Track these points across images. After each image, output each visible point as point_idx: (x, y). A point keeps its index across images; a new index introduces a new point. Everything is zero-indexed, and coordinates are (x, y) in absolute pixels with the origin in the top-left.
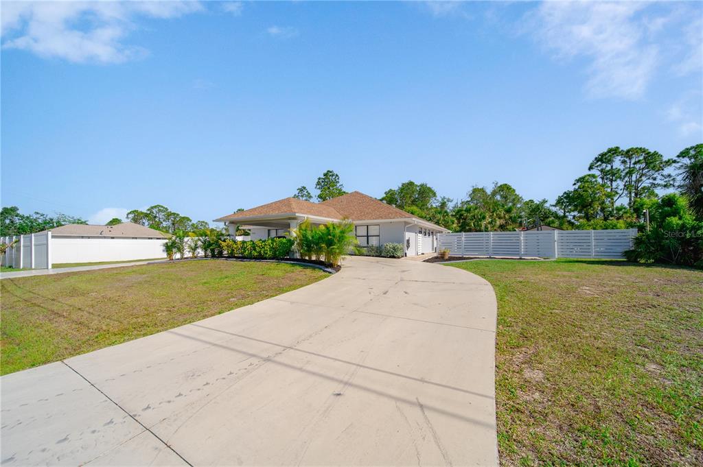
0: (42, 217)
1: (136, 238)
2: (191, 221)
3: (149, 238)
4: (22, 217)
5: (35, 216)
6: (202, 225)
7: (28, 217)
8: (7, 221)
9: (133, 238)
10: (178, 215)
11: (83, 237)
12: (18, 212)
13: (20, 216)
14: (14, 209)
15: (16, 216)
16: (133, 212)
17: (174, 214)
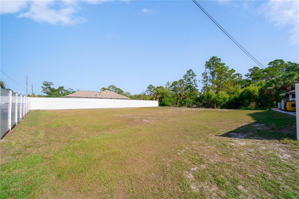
0: (71, 91)
1: (112, 99)
2: (124, 92)
3: (117, 99)
4: (65, 90)
5: (69, 90)
6: (128, 94)
7: (67, 90)
8: (60, 92)
9: (110, 98)
10: (120, 89)
11: (87, 98)
12: (64, 88)
13: (64, 90)
14: (63, 87)
15: (63, 90)
16: (103, 88)
17: (118, 89)
